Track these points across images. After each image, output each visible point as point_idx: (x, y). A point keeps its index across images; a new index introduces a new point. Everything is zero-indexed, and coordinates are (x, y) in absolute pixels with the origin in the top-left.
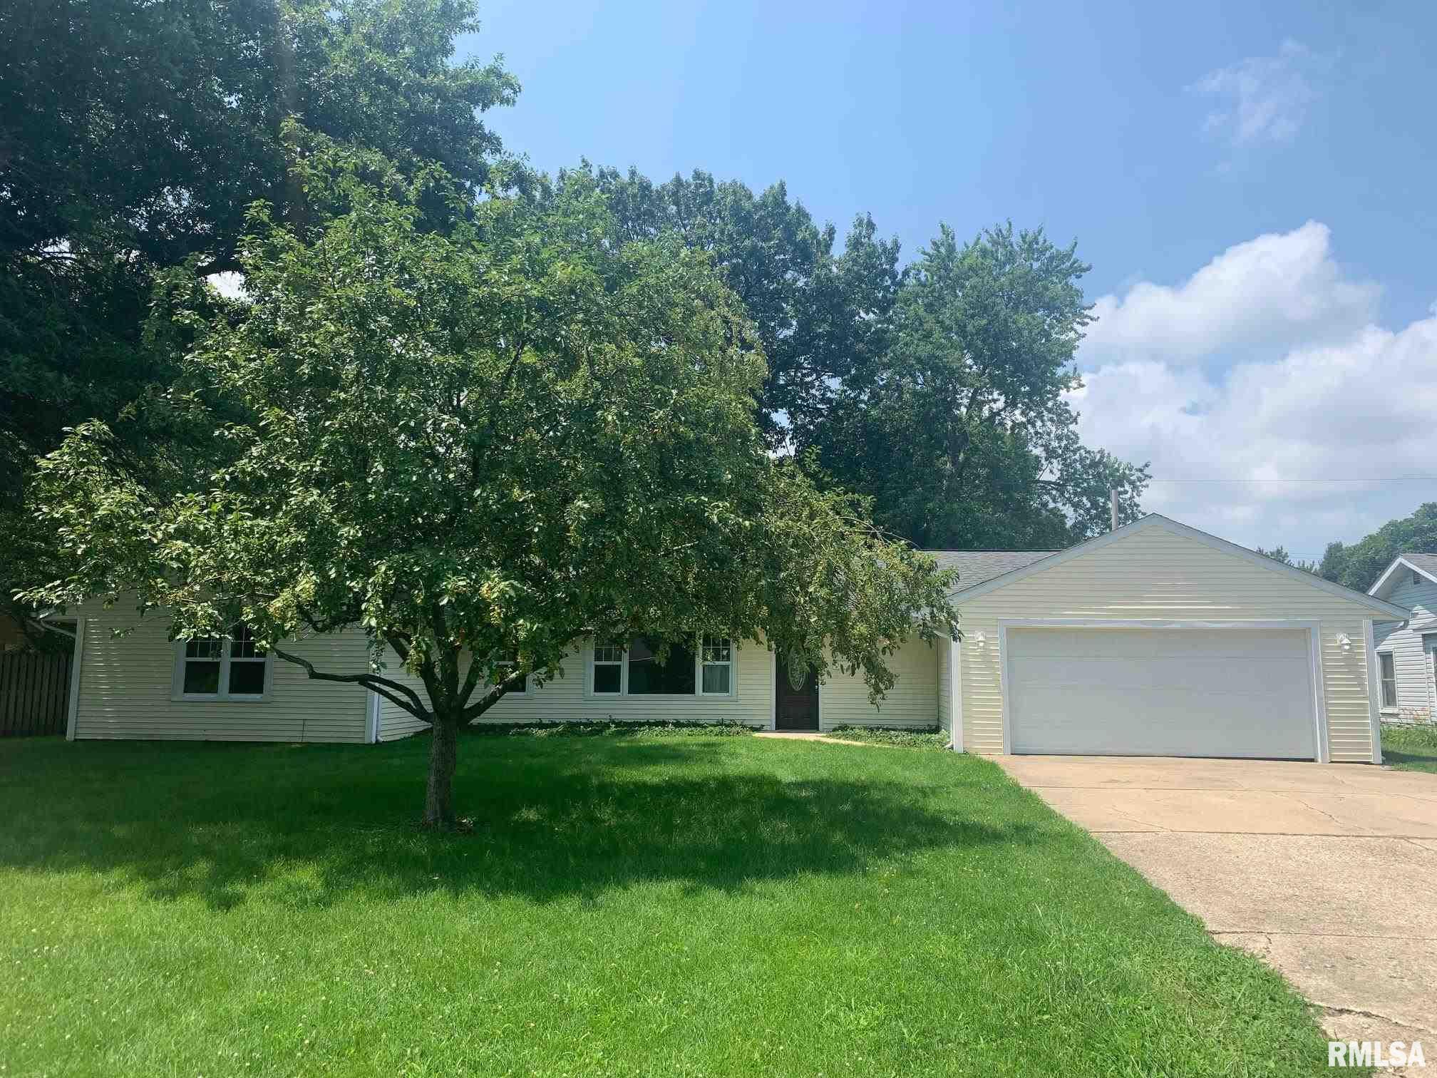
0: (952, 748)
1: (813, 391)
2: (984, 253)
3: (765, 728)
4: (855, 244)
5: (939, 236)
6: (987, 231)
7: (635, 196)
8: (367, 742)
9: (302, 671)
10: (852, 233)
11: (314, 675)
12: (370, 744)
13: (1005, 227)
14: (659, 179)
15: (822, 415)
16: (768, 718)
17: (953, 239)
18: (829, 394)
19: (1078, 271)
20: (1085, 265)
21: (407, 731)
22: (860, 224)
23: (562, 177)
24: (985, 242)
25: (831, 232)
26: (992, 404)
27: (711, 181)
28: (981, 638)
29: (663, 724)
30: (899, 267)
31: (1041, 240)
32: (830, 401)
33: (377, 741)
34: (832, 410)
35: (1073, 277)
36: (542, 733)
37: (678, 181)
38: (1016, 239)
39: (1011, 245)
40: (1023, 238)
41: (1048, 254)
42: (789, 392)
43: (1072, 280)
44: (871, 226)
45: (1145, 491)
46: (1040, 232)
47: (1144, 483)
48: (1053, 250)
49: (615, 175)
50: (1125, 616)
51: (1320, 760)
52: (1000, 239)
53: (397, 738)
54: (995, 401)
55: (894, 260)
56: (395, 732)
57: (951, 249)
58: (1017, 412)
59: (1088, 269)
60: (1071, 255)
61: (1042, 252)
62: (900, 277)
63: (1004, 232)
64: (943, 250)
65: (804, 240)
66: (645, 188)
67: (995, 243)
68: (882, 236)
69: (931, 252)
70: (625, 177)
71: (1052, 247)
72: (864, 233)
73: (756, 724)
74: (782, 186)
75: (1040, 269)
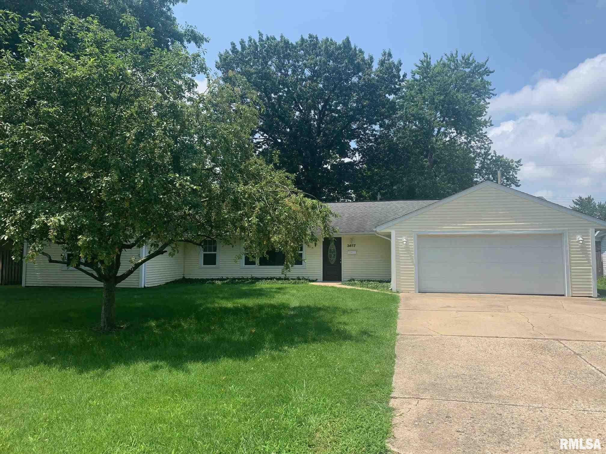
0: (391, 289)
1: (367, 132)
2: (444, 65)
3: (318, 280)
4: (382, 63)
5: (422, 58)
6: (446, 55)
7: (282, 47)
8: (140, 287)
9: (47, 259)
10: (381, 59)
11: (51, 261)
12: (142, 288)
13: (454, 53)
14: (294, 40)
15: (372, 142)
16: (320, 276)
17: (430, 59)
18: (375, 132)
19: (488, 72)
20: (491, 70)
21: (163, 282)
22: (385, 54)
23: (250, 40)
24: (445, 60)
25: (371, 58)
26: (451, 134)
27: (317, 38)
28: (405, 240)
29: (271, 279)
30: (401, 74)
31: (471, 59)
32: (375, 135)
33: (144, 286)
34: (376, 139)
35: (485, 75)
36: (219, 283)
37: (303, 40)
38: (459, 58)
39: (457, 61)
40: (463, 58)
41: (474, 65)
42: (357, 132)
43: (485, 77)
44: (390, 55)
45: (518, 172)
46: (470, 56)
47: (518, 168)
48: (476, 63)
49: (274, 39)
50: (472, 229)
51: (567, 296)
52: (452, 58)
53: (156, 285)
54: (453, 133)
55: (399, 70)
56: (155, 283)
57: (429, 63)
58: (463, 138)
59: (493, 72)
60: (484, 66)
61: (471, 64)
62: (402, 77)
63: (454, 55)
64: (425, 64)
65: (358, 63)
66: (287, 43)
67: (449, 60)
68: (395, 60)
69: (420, 65)
70: (278, 39)
71: (475, 61)
72: (386, 58)
73: (314, 279)
74: (348, 40)
75: (470, 72)
